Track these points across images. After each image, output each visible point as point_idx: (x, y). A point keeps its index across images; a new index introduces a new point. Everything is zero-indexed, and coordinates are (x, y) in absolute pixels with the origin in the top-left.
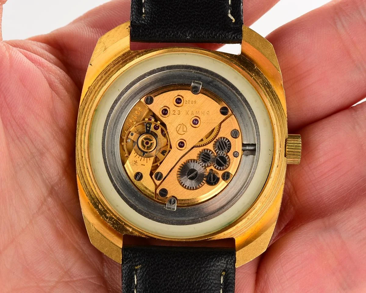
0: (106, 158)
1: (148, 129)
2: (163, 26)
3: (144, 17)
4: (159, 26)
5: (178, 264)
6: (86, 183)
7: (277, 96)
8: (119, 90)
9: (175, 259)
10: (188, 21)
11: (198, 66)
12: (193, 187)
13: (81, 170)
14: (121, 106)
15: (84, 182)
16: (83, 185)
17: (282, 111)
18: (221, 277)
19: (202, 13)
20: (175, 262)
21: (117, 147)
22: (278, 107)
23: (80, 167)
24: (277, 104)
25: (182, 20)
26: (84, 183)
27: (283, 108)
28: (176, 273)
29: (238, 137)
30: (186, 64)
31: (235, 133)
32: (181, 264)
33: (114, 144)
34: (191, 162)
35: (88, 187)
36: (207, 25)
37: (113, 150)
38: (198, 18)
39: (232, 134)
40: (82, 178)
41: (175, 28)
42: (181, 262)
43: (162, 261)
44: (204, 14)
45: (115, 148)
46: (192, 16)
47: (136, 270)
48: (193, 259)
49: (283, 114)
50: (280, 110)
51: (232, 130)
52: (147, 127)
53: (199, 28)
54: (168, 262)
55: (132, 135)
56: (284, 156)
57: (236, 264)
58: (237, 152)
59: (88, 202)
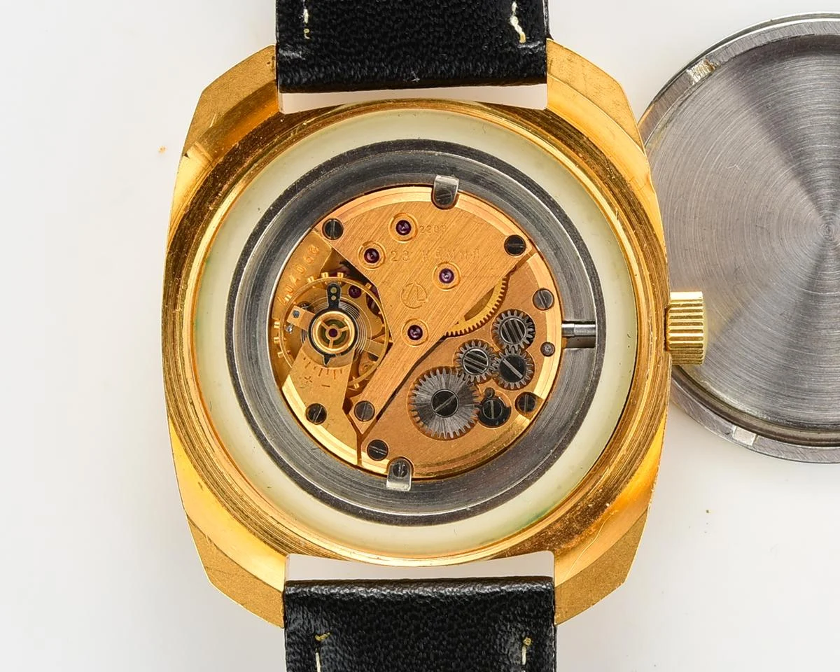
0: (237, 374)
1: (334, 298)
2: (353, 57)
3: (308, 35)
4: (345, 57)
5: (417, 628)
6: (192, 437)
7: (641, 206)
8: (259, 209)
9: (409, 614)
10: (413, 40)
11: (448, 141)
12: (449, 434)
13: (177, 407)
14: (267, 245)
15: (188, 434)
16: (184, 441)
17: (655, 240)
18: (521, 649)
19: (446, 17)
20: (410, 622)
21: (262, 344)
22: (644, 231)
23: (176, 401)
24: (641, 223)
25: (398, 40)
26: (186, 437)
27: (655, 235)
28: (413, 648)
29: (552, 305)
30: (417, 138)
31: (543, 298)
32: (424, 625)
33: (255, 338)
34: (441, 373)
35: (197, 447)
36: (460, 50)
37: (253, 353)
38: (438, 32)
39: (535, 301)
40: (181, 425)
41: (381, 60)
42: (423, 621)
43: (377, 622)
44: (450, 22)
45: (258, 349)
46: (423, 30)
47: (319, 644)
48: (452, 613)
49: (656, 248)
50: (649, 237)
51: (537, 292)
52: (330, 295)
53: (440, 56)
54: (393, 623)
55: (296, 315)
56: (663, 351)
57: (555, 617)
58: (549, 343)
59: (199, 483)
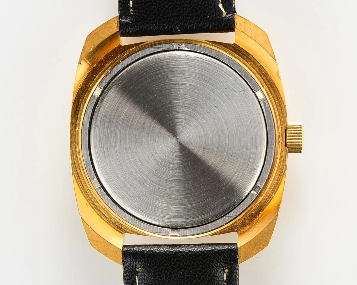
2: (152, 21)
3: (132, 12)
4: (148, 21)
5: (179, 265)
6: (83, 183)
7: (275, 85)
9: (176, 259)
10: (177, 14)
13: (77, 171)
15: (81, 182)
16: (80, 185)
17: (281, 99)
18: (223, 274)
19: (191, 4)
20: (176, 262)
22: (276, 95)
23: (76, 168)
24: (275, 92)
25: (171, 14)
26: (81, 184)
27: (281, 97)
28: (177, 273)
32: (182, 264)
35: (85, 188)
36: (197, 18)
38: (188, 10)
40: (78, 178)
41: (164, 22)
42: (182, 262)
43: (162, 262)
44: (193, 6)
46: (181, 9)
47: (138, 272)
48: (194, 259)
49: (281, 103)
50: (278, 98)
53: (189, 21)
54: (169, 263)
56: (284, 147)
57: (238, 261)
59: (86, 203)
